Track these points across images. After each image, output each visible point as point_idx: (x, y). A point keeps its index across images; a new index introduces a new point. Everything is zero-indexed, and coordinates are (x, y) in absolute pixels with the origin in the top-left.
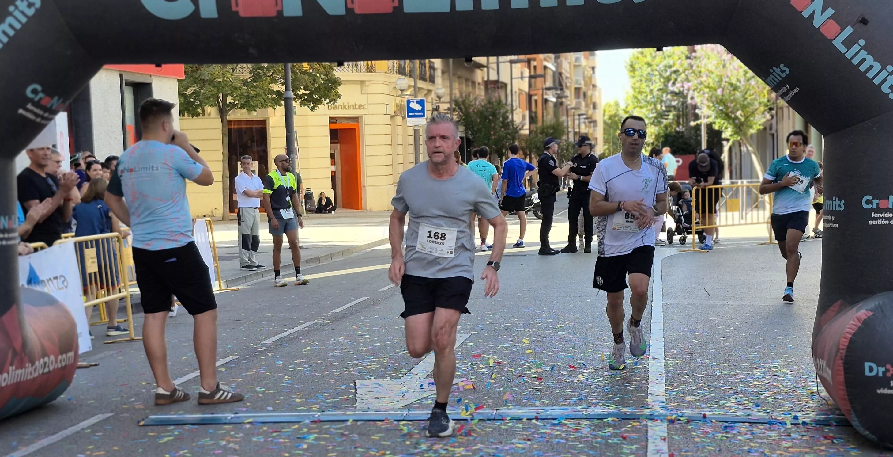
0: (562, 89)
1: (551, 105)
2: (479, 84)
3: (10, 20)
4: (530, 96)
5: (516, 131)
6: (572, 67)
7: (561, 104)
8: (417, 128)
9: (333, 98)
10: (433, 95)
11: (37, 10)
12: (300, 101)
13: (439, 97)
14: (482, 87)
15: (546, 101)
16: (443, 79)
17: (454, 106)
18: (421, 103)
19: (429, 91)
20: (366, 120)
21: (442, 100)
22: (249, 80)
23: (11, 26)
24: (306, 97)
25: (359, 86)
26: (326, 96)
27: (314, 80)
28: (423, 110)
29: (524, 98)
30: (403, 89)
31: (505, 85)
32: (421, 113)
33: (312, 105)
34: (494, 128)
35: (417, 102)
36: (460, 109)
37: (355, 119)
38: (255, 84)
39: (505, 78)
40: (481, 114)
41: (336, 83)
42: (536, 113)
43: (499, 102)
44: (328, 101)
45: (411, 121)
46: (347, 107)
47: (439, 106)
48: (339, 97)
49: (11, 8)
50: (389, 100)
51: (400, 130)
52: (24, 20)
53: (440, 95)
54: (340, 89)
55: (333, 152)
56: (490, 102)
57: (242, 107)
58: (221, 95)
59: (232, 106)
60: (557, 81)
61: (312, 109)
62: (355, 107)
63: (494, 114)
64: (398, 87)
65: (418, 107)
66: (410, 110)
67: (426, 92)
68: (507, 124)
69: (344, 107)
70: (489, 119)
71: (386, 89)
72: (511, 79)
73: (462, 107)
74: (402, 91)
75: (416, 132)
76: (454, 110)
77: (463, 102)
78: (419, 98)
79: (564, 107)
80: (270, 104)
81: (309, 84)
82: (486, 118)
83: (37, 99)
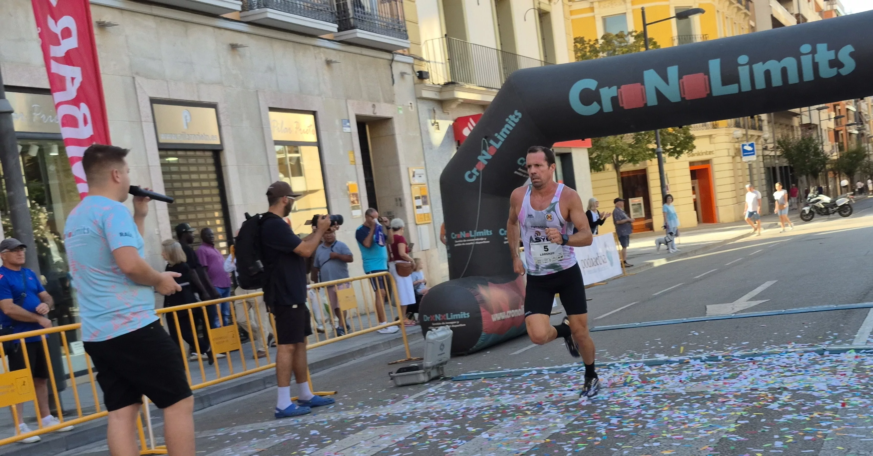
0: (862, 124)
1: (854, 137)
2: (797, 127)
3: (507, 126)
4: (836, 133)
5: (826, 158)
6: (870, 107)
7: (862, 135)
8: (750, 163)
9: (690, 148)
10: (761, 140)
11: (520, 119)
12: (668, 153)
13: (766, 140)
14: (799, 129)
15: (850, 134)
16: (769, 127)
17: (777, 145)
18: (752, 145)
19: (759, 136)
20: (715, 161)
21: (768, 141)
22: (633, 143)
23: (508, 129)
24: (672, 150)
25: (707, 140)
26: (685, 148)
27: (677, 138)
28: (753, 151)
29: (832, 133)
30: (738, 137)
31: (816, 126)
32: (752, 153)
33: (676, 155)
34: (808, 157)
35: (750, 145)
36: (782, 146)
37: (708, 162)
38: (637, 145)
39: (815, 121)
40: (798, 148)
41: (692, 138)
42: (842, 143)
43: (811, 139)
44: (687, 151)
45: (745, 159)
46: (701, 154)
47: (767, 147)
48: (694, 147)
49: (507, 120)
50: (730, 146)
51: (739, 166)
52: (514, 125)
53: (766, 138)
54: (695, 143)
55: (693, 185)
56: (803, 139)
57: (630, 161)
58: (615, 156)
59: (623, 162)
60: (858, 118)
61: (677, 158)
62: (706, 153)
63: (807, 148)
64: (735, 136)
65: (749, 148)
66: (745, 151)
67: (756, 137)
68: (817, 153)
69: (698, 154)
70: (804, 151)
71: (726, 139)
72: (820, 121)
73: (783, 145)
74: (738, 138)
75: (750, 165)
76: (778, 148)
77: (784, 141)
78: (750, 143)
79: (865, 136)
80: (648, 158)
81: (673, 141)
82: (801, 151)
83: (523, 165)
